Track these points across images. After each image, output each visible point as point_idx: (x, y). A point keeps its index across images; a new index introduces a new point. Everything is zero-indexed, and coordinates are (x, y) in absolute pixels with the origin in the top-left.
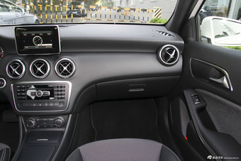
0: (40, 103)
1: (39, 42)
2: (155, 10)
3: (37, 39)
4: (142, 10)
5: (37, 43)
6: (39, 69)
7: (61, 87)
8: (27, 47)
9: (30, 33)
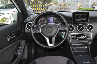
0: (81, 41)
1: (81, 18)
2: (79, 5)
3: (80, 17)
4: (73, 5)
5: (80, 18)
6: (81, 28)
7: (89, 35)
8: (76, 20)
9: (78, 14)
